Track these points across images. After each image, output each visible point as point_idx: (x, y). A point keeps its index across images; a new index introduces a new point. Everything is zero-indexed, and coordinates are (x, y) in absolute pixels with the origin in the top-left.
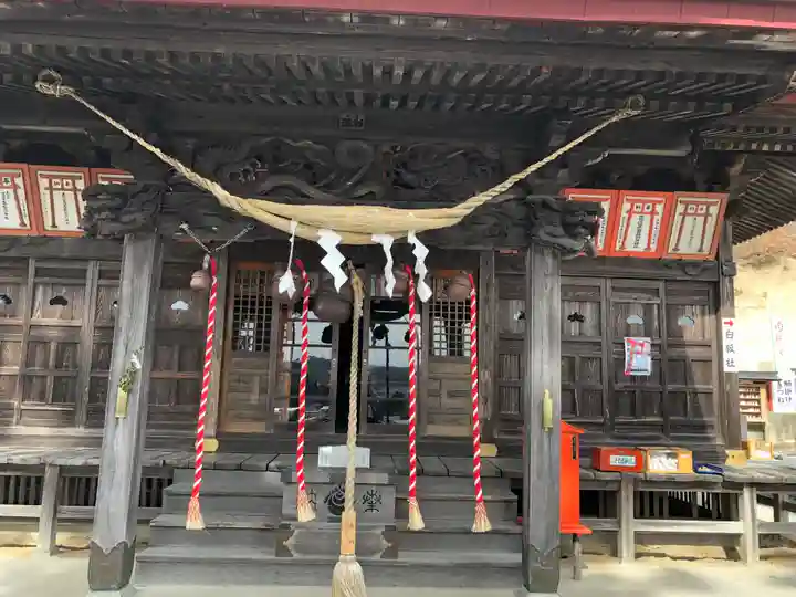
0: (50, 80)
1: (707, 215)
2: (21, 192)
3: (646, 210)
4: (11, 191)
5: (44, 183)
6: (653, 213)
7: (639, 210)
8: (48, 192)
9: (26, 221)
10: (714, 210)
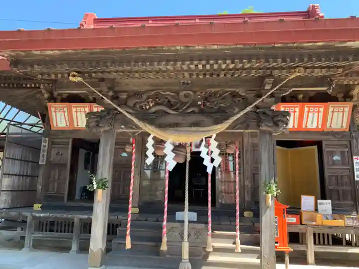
0: (74, 76)
1: (343, 112)
2: (66, 114)
3: (315, 111)
4: (63, 113)
5: (74, 110)
6: (319, 112)
7: (312, 111)
8: (75, 113)
9: (68, 124)
10: (347, 109)
